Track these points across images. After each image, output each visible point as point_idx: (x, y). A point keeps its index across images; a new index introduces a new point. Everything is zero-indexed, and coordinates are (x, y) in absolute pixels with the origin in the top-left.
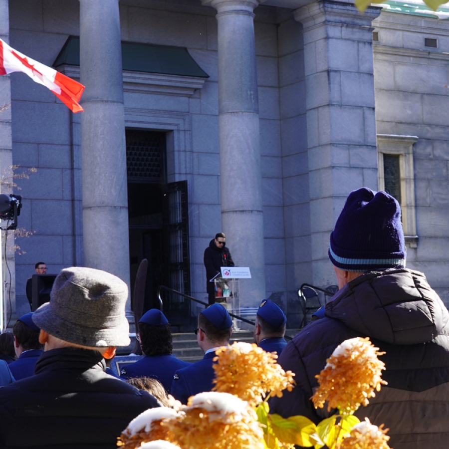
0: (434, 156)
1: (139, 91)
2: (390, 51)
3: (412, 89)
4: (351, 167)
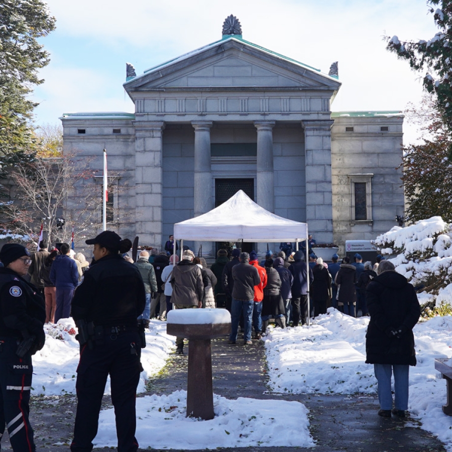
0: (384, 182)
1: (238, 163)
2: (360, 135)
3: (372, 151)
4: (317, 192)
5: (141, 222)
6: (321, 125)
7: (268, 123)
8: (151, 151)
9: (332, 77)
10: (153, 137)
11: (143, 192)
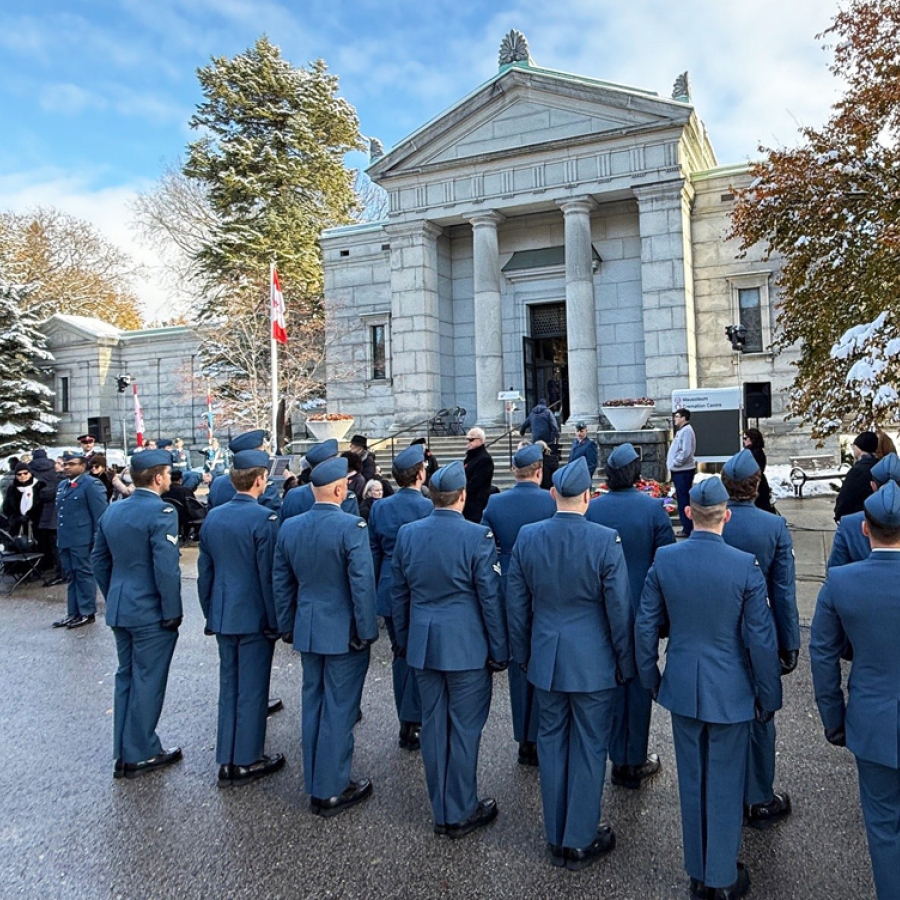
4: (660, 308)
5: (401, 375)
6: (664, 191)
7: (577, 199)
8: (411, 267)
9: (678, 100)
10: (413, 246)
11: (401, 330)
